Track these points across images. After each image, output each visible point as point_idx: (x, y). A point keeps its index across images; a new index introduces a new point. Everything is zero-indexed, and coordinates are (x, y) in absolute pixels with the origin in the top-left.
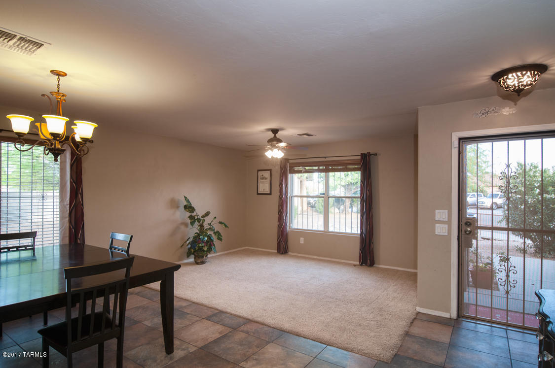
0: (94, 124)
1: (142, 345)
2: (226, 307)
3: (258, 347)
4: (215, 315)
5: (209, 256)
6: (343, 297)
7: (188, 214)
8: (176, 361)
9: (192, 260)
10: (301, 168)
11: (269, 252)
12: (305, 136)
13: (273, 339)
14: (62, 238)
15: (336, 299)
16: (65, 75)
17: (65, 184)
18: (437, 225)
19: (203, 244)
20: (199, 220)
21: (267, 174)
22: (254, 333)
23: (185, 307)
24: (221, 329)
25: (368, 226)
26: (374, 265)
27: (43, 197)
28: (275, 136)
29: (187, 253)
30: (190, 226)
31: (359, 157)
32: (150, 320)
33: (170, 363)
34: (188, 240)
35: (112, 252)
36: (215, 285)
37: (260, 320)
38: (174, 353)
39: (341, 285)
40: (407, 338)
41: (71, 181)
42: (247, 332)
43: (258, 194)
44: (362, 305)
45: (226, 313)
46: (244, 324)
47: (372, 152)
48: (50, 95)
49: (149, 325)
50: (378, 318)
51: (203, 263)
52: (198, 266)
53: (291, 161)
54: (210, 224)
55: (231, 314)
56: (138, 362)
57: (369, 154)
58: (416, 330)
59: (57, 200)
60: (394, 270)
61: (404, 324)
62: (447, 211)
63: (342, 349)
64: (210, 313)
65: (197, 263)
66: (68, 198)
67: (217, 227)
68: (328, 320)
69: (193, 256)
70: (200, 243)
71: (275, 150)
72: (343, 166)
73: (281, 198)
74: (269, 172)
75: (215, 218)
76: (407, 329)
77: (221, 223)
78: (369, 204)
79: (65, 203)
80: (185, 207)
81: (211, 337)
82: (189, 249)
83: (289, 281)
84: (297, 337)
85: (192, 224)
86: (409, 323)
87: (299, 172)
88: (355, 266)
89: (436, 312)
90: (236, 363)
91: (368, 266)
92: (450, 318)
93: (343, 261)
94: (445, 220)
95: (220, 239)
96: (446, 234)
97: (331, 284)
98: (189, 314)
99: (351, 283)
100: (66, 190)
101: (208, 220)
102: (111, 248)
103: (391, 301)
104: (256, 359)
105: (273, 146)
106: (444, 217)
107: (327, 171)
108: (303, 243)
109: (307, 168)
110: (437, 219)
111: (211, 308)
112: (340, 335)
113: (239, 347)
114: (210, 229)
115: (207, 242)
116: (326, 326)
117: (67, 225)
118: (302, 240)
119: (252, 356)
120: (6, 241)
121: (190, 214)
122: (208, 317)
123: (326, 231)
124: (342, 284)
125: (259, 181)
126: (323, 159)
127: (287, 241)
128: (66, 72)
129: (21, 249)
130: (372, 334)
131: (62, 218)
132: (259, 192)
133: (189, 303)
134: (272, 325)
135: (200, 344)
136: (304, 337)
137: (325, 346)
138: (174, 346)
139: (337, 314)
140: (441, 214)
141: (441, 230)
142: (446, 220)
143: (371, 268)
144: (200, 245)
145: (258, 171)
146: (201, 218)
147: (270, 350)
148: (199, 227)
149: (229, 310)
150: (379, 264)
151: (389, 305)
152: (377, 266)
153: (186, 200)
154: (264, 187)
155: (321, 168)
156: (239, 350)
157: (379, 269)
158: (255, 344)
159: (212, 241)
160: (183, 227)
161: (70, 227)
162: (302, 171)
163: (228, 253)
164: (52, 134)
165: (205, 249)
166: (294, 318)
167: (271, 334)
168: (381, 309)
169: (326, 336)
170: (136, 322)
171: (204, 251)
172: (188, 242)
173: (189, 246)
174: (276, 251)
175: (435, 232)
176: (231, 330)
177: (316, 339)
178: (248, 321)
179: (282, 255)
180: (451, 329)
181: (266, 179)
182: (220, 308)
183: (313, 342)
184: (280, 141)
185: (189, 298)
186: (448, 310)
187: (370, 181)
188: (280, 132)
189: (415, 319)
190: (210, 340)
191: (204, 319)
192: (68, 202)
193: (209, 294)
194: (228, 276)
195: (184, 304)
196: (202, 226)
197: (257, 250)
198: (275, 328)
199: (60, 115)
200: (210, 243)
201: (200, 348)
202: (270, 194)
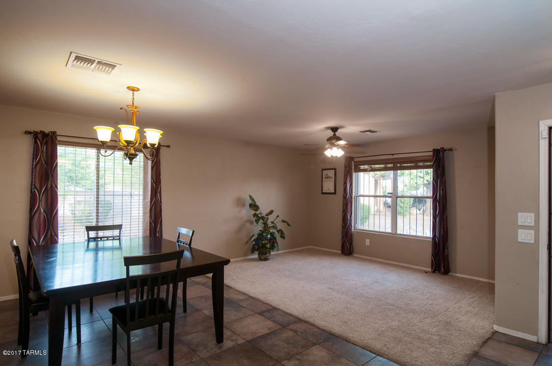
0: (161, 131)
1: (198, 332)
2: (280, 304)
3: (303, 347)
4: (268, 311)
5: (271, 253)
6: (406, 305)
7: (253, 212)
8: (224, 351)
9: (256, 256)
10: (366, 167)
11: (333, 252)
12: (368, 133)
13: (320, 341)
14: (144, 232)
15: (397, 307)
16: (138, 90)
17: (147, 184)
18: (520, 231)
19: (266, 242)
20: (263, 218)
21: (331, 173)
22: (302, 333)
23: (242, 300)
24: (271, 326)
25: (442, 229)
26: (450, 273)
27: (131, 195)
28: (335, 135)
29: (252, 250)
30: (255, 224)
31: (431, 154)
32: (209, 310)
33: (219, 351)
34: (252, 237)
35: (179, 245)
36: (273, 281)
37: (311, 320)
38: (224, 343)
39: (406, 292)
40: (474, 359)
41: (151, 182)
42: (295, 332)
43: (323, 193)
44: (426, 316)
45: (279, 310)
46: (294, 323)
47: (445, 148)
48: (126, 108)
49: (208, 314)
50: (442, 333)
51: (266, 259)
52: (261, 262)
53: (356, 160)
54: (272, 222)
55: (283, 312)
56: (192, 347)
57: (443, 150)
58: (487, 352)
59: (141, 198)
60: (474, 280)
61: (475, 343)
62: (533, 215)
63: (394, 362)
64: (264, 309)
65: (260, 259)
66: (150, 196)
67: (280, 226)
68: (383, 329)
69: (257, 252)
70: (263, 240)
71: (335, 149)
72: (414, 163)
73: (345, 197)
74: (333, 171)
75: (278, 216)
76: (476, 349)
77: (283, 221)
78: (443, 204)
79: (147, 201)
80: (251, 205)
81: (260, 332)
82: (254, 245)
83: (349, 284)
84: (346, 342)
85: (257, 221)
86: (481, 343)
87: (365, 170)
88: (426, 273)
89: (520, 333)
90: (278, 361)
91: (442, 274)
92: (538, 343)
93: (413, 266)
94: (530, 225)
95: (283, 237)
96: (532, 242)
97: (394, 290)
98: (244, 307)
99: (417, 291)
100: (148, 189)
101: (271, 218)
102: (178, 242)
103: (463, 315)
104: (299, 360)
105: (333, 145)
106: (529, 221)
107: (395, 169)
108: (368, 244)
109: (373, 166)
110: (520, 223)
111: (265, 303)
112: (393, 347)
113: (285, 345)
114: (274, 227)
115: (271, 239)
116: (380, 335)
117: (148, 219)
118: (368, 242)
119: (296, 356)
120: (102, 231)
121: (254, 212)
122: (262, 312)
123: (394, 233)
124: (408, 292)
125: (323, 181)
126: (391, 157)
127: (352, 242)
128: (139, 88)
129: (105, 239)
130: (432, 350)
131: (144, 214)
132: (323, 192)
133: (246, 297)
134: (322, 327)
135: (249, 337)
136: (353, 344)
137: (374, 355)
138: (224, 336)
139: (395, 323)
140: (525, 218)
141: (526, 236)
142: (533, 224)
143: (444, 277)
144: (263, 242)
145: (323, 170)
146: (265, 216)
147: (315, 352)
148: (263, 225)
149: (282, 307)
150: (456, 273)
151: (460, 319)
152: (453, 274)
153: (250, 198)
154: (329, 186)
155: (390, 165)
156: (284, 348)
157: (454, 278)
158: (301, 344)
159: (276, 239)
160: (248, 225)
161: (150, 221)
162: (367, 169)
163: (292, 251)
164: (126, 141)
165: (268, 246)
166: (346, 323)
167: (319, 336)
168: (448, 323)
169: (378, 345)
170: (197, 310)
171: (267, 248)
172: (253, 239)
173: (254, 243)
174: (340, 252)
175: (517, 239)
176: (278, 327)
177: (366, 347)
178: (299, 320)
179: (347, 257)
180: (536, 356)
181: (331, 178)
182: (274, 305)
183: (362, 349)
184: (339, 139)
185: (247, 292)
186: (535, 332)
187: (444, 179)
188: (339, 131)
189: (490, 338)
190: (259, 334)
191: (258, 313)
192: (149, 200)
193: (266, 290)
194: (287, 274)
195: (242, 297)
196: (265, 224)
197: (321, 250)
198: (324, 331)
199: (134, 125)
200: (273, 241)
201: (248, 341)
202: (335, 193)
